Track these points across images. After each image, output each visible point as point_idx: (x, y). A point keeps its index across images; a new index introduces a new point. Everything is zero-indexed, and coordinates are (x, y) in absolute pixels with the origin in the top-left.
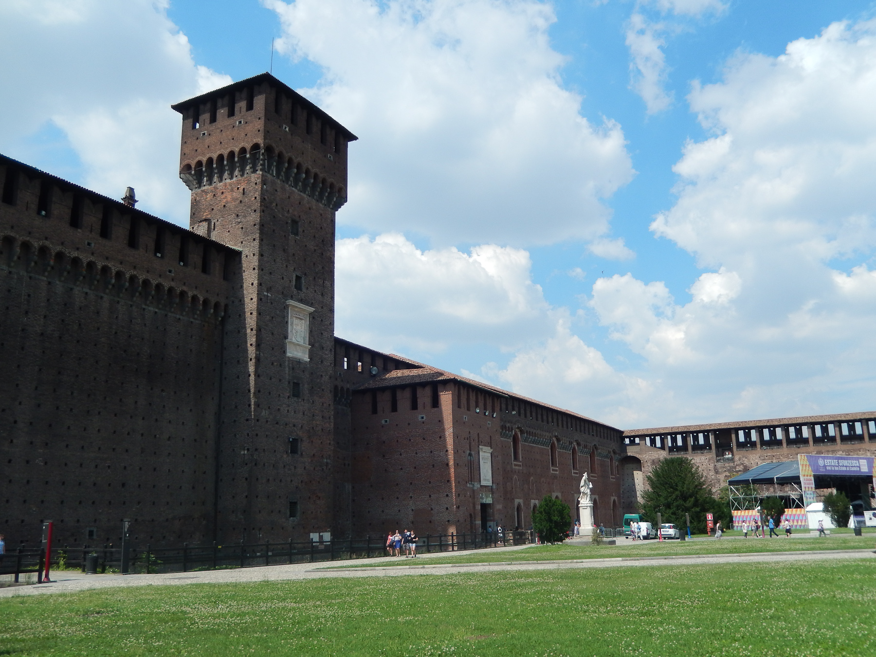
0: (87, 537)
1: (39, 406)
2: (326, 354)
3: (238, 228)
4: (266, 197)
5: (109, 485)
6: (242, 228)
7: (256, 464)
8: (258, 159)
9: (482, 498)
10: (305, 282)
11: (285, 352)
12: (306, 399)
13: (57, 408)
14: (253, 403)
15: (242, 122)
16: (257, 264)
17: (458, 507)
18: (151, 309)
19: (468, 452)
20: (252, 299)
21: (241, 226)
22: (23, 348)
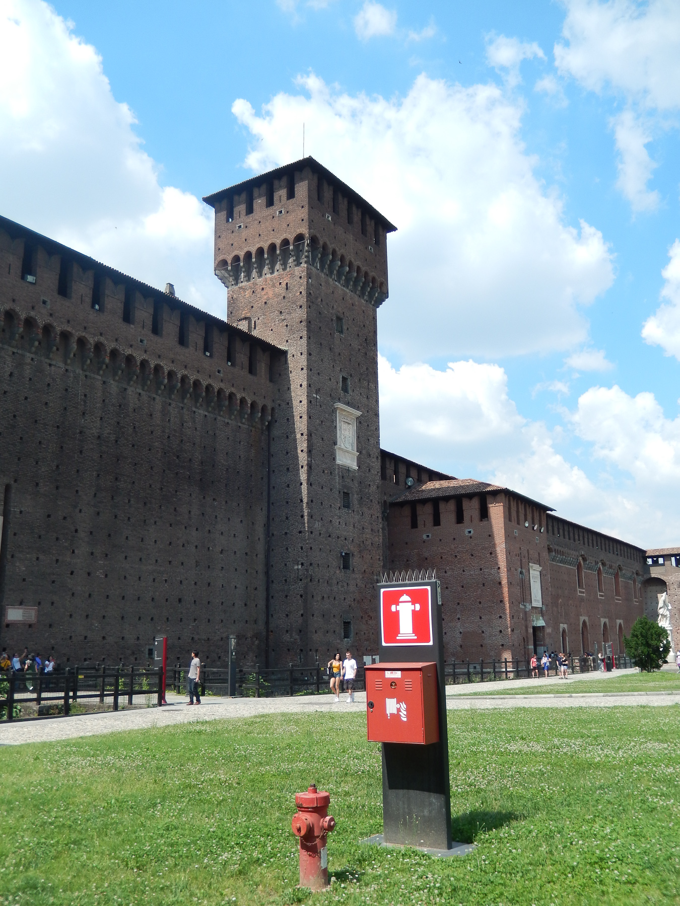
0: (147, 656)
1: (98, 514)
2: (373, 462)
3: (282, 326)
4: (311, 292)
5: (167, 600)
6: (287, 326)
7: (311, 580)
8: (301, 251)
9: (533, 621)
10: (351, 384)
11: (334, 459)
12: (355, 510)
13: (116, 517)
14: (306, 514)
15: (283, 212)
16: (305, 363)
17: (513, 630)
18: (201, 412)
19: (520, 569)
20: (301, 402)
21: (285, 324)
22: (81, 452)
